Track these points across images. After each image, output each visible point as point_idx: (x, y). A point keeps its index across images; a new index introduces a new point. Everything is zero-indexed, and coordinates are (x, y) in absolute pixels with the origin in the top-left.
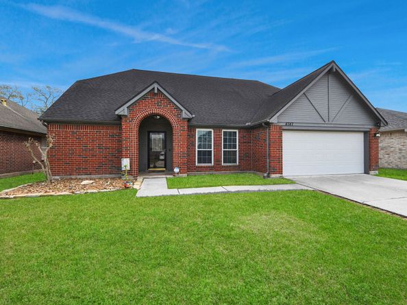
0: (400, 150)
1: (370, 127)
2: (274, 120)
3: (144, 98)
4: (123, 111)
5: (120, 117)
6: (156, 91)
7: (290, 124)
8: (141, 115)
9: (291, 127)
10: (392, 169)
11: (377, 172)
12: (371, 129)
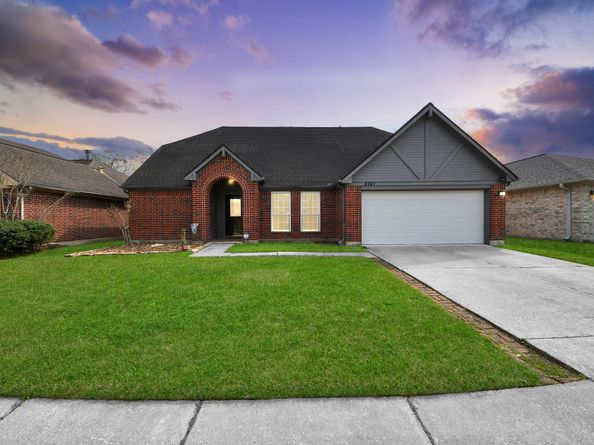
0: (557, 213)
1: (492, 183)
2: (348, 180)
3: (212, 161)
4: (192, 176)
5: (191, 183)
6: (224, 155)
7: (371, 184)
8: (210, 180)
9: (373, 188)
10: (547, 239)
11: (502, 242)
12: (493, 186)
